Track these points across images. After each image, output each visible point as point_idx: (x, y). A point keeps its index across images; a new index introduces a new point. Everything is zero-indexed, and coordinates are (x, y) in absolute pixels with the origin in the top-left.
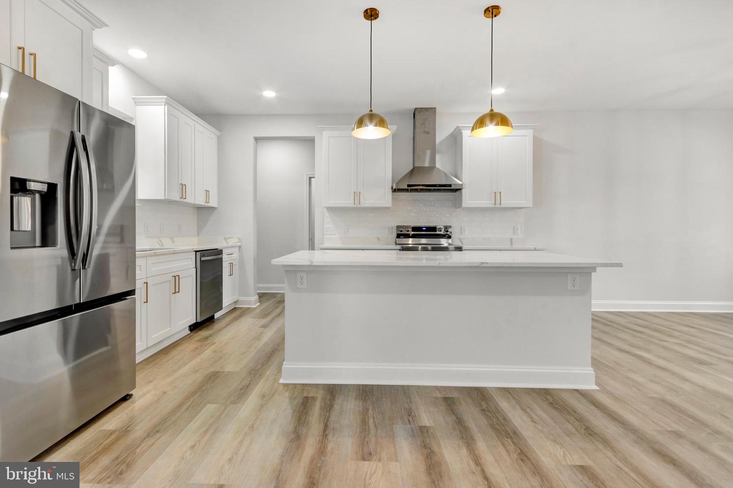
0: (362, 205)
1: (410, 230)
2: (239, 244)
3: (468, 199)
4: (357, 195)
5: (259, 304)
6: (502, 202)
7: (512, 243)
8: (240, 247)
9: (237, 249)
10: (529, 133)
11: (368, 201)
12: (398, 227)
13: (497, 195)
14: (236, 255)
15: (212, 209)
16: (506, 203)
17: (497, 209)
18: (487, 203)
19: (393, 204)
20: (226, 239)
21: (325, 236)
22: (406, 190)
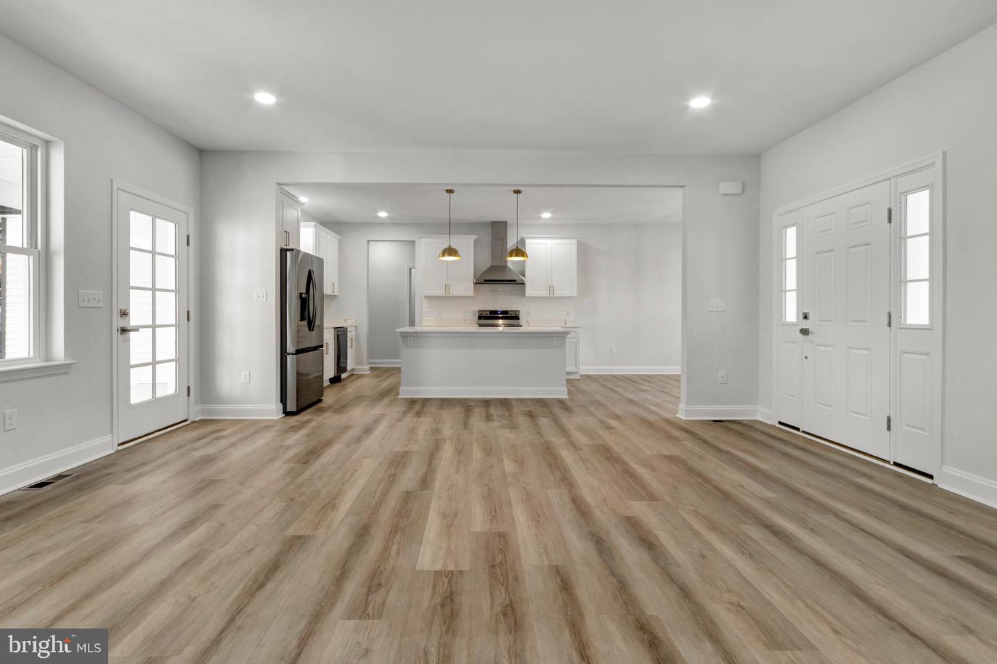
0: (451, 295)
1: (488, 313)
2: (356, 324)
3: (530, 291)
4: (447, 287)
5: (369, 372)
6: (555, 292)
7: (565, 324)
8: (356, 326)
9: (354, 328)
10: (574, 242)
11: (455, 292)
12: (479, 311)
13: (551, 288)
14: (354, 333)
15: (336, 296)
16: (557, 293)
17: (551, 298)
18: (544, 293)
19: (474, 294)
20: (345, 320)
21: (424, 318)
22: (483, 283)
